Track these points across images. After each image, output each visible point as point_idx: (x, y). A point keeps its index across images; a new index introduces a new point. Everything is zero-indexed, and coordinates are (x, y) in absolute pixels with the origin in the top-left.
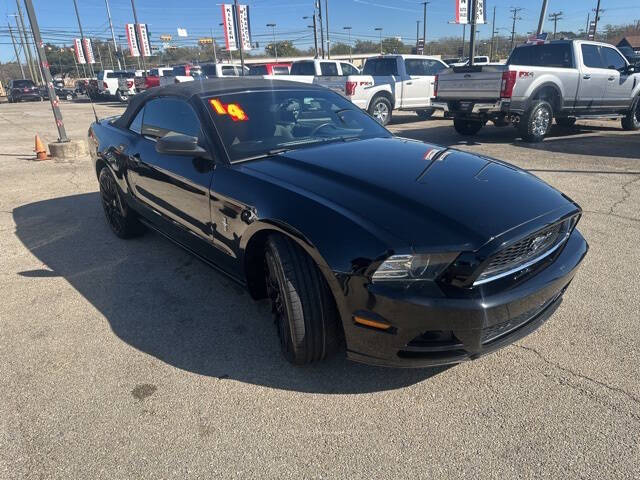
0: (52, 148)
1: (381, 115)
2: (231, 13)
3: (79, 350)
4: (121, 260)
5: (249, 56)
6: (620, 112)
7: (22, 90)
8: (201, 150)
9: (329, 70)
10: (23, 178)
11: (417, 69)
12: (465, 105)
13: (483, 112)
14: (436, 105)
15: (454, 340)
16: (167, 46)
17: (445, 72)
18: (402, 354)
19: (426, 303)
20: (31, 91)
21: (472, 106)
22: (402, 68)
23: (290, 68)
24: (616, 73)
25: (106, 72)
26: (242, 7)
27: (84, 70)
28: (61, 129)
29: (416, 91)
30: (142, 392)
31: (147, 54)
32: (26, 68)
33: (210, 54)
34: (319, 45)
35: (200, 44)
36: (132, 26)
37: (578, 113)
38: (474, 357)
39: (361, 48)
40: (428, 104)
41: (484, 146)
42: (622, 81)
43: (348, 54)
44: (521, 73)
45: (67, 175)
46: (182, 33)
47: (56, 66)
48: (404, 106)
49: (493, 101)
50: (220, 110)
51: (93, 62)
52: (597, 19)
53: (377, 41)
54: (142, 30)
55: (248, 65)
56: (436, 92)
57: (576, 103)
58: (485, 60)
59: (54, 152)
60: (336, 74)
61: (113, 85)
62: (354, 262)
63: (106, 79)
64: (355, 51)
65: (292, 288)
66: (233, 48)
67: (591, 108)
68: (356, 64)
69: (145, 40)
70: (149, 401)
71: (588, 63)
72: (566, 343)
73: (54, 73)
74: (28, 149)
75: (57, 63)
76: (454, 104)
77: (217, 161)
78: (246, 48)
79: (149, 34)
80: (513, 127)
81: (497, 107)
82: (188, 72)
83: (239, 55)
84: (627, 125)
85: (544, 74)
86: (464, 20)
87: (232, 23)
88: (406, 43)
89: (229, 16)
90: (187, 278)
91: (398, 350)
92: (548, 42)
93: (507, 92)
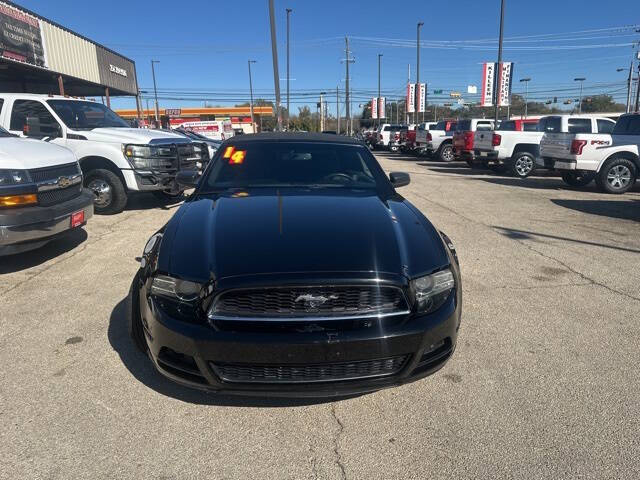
1: (619, 180)
2: (493, 71)
26: (506, 65)
31: (422, 110)
36: (413, 85)
46: (472, 90)
51: (383, 117)
54: (421, 89)
61: (386, 138)
63: (381, 130)
66: (488, 104)
69: (422, 98)
78: (503, 103)
87: (492, 81)
89: (490, 74)
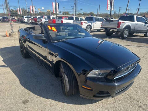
0: (10, 34)
1: (89, 30)
3: (10, 89)
4: (23, 64)
5: (58, 15)
6: (144, 32)
7: (4, 20)
8: (45, 38)
9: (77, 19)
10: (2, 41)
11: (97, 20)
12: (108, 29)
13: (113, 31)
14: (102, 29)
15: (108, 93)
16: (39, 11)
17: (104, 21)
18: (94, 96)
19: (101, 84)
20: (7, 20)
21: (110, 30)
22: (94, 20)
23: (68, 18)
24: (144, 24)
25: (25, 16)
26: (57, 3)
27: (20, 16)
28: (12, 30)
29: (97, 25)
30: (25, 102)
31: (35, 13)
32: (6, 15)
33: (49, 13)
34: (75, 13)
35: (47, 11)
36: (31, 6)
37: (135, 32)
38: (113, 97)
39: (84, 14)
40: (100, 28)
41: (112, 39)
42: (145, 25)
43: (81, 15)
44: (122, 22)
45: (13, 41)
46: (43, 8)
47: (13, 14)
48: (94, 28)
49: (115, 28)
50: (50, 28)
51: (22, 14)
52: (138, 11)
53: (88, 13)
55: (58, 17)
56: (102, 26)
57: (134, 30)
58: (112, 19)
59: (10, 35)
60: (78, 20)
61: (26, 20)
62: (82, 70)
63: (24, 18)
64: (83, 15)
65: (66, 76)
66: (55, 13)
67: (137, 31)
68: (83, 18)
69: (34, 10)
70: (27, 105)
71: (137, 21)
72: (135, 92)
73: (12, 16)
74: (4, 34)
75: (14, 14)
76: (106, 29)
77: (48, 41)
78: (58, 13)
79: (35, 8)
80: (119, 35)
81: (116, 30)
82: (44, 17)
83: (56, 14)
84: (146, 35)
85: (127, 23)
86: (109, 9)
88: (95, 14)
89: (54, 5)
90: (40, 69)
91: (93, 95)
92: (128, 15)
93: (118, 27)
